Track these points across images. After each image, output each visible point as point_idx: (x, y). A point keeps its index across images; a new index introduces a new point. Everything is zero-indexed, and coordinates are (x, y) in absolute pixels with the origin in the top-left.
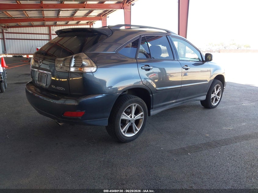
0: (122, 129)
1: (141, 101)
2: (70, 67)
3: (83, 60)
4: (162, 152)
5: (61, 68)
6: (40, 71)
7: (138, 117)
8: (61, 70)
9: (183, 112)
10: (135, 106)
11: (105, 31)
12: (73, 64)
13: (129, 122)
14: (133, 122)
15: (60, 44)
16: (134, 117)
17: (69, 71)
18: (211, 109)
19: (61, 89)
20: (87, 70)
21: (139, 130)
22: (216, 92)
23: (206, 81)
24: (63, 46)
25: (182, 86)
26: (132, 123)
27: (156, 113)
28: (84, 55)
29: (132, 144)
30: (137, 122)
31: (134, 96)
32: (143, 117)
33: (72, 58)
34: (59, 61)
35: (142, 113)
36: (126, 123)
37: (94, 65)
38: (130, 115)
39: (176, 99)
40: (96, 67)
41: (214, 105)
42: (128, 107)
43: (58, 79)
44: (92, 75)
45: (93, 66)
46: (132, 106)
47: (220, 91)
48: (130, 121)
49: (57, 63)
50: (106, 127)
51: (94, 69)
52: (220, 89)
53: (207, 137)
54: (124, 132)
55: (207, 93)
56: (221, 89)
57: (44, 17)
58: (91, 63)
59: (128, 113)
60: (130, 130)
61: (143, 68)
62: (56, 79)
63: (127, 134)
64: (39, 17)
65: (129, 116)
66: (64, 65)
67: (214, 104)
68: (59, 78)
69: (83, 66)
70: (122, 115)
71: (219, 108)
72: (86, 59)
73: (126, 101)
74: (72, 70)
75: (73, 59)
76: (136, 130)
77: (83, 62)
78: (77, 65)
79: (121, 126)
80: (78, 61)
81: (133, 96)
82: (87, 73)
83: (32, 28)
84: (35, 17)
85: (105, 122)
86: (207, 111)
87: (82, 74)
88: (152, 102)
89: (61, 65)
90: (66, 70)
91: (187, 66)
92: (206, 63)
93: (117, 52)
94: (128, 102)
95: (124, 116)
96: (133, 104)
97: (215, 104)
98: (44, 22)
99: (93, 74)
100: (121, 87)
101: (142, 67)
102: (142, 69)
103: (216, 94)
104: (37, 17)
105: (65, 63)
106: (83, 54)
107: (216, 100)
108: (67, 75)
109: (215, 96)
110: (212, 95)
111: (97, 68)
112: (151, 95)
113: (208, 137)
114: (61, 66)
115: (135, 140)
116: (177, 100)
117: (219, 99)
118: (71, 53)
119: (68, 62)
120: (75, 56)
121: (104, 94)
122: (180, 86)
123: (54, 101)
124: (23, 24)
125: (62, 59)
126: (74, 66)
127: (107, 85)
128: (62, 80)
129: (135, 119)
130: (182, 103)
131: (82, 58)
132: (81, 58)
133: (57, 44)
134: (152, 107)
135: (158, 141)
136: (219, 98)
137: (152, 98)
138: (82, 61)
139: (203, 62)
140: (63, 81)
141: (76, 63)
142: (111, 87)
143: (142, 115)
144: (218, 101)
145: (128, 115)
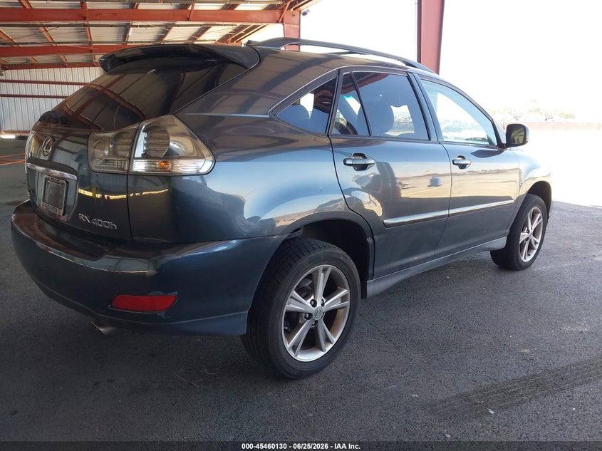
0: (289, 339)
1: (342, 258)
2: (131, 159)
3: (171, 138)
4: (408, 411)
5: (106, 161)
6: (52, 171)
7: (334, 302)
8: (106, 168)
9: (446, 279)
10: (325, 270)
11: (239, 55)
12: (140, 150)
13: (307, 319)
14: (320, 318)
15: (112, 92)
16: (323, 305)
17: (128, 171)
18: (518, 270)
19: (107, 224)
20: (186, 167)
21: (335, 340)
22: (531, 227)
23: (509, 198)
24: (121, 98)
25: (452, 211)
26: (316, 322)
27: (381, 291)
28: (174, 124)
29: (315, 384)
30: (330, 317)
31: (325, 243)
32: (348, 303)
33: (137, 132)
34: (102, 142)
35: (345, 292)
36: (300, 322)
37: (206, 152)
38: (312, 298)
39: (435, 248)
40: (211, 158)
41: (525, 261)
42: (305, 275)
43: (99, 196)
44: (200, 181)
45: (201, 156)
46: (317, 271)
47: (540, 223)
48: (310, 315)
49: (95, 147)
50: (242, 337)
51: (205, 165)
52: (539, 220)
53: (525, 358)
54: (294, 348)
55: (508, 231)
56: (541, 219)
57: (90, 43)
58: (196, 147)
59: (306, 292)
60: (311, 342)
61: (347, 162)
62: (94, 194)
63: (302, 354)
64: (78, 43)
65: (309, 301)
66: (114, 153)
67: (525, 258)
68: (103, 192)
69: (171, 155)
70: (289, 300)
71: (536, 268)
72: (183, 135)
73: (300, 258)
74: (140, 166)
75: (142, 136)
76: (328, 341)
77: (171, 144)
78: (153, 154)
79: (285, 330)
80: (156, 141)
81: (321, 243)
82: (184, 178)
83: (63, 70)
84: (68, 43)
85: (238, 324)
86: (509, 277)
87: (169, 178)
88: (371, 260)
89: (106, 152)
90: (121, 169)
91: (463, 158)
92: (508, 151)
93: (274, 113)
94: (305, 260)
95: (295, 303)
96: (321, 267)
97: (528, 259)
98: (91, 54)
99: (203, 180)
100: (284, 218)
101: (345, 161)
102: (345, 164)
103: (531, 231)
104: (75, 43)
105: (119, 147)
106: (173, 119)
107: (531, 248)
108: (121, 182)
109: (528, 238)
110: (522, 234)
111: (215, 161)
112: (369, 240)
113: (528, 357)
114: (104, 154)
115: (325, 371)
116: (437, 252)
117: (538, 245)
118: (137, 117)
119: (127, 145)
120: (146, 124)
121: (235, 242)
122: (445, 213)
123: (85, 261)
124: (41, 59)
125: (110, 135)
126: (145, 156)
127: (247, 213)
128: (112, 197)
129: (325, 309)
130: (448, 259)
131: (170, 130)
132: (165, 131)
133: (106, 92)
134: (370, 271)
135: (389, 373)
136: (536, 243)
137: (371, 248)
138: (168, 139)
139: (502, 147)
140: (114, 200)
141: (152, 147)
142: (255, 219)
143: (343, 299)
144: (535, 251)
145: (306, 297)
